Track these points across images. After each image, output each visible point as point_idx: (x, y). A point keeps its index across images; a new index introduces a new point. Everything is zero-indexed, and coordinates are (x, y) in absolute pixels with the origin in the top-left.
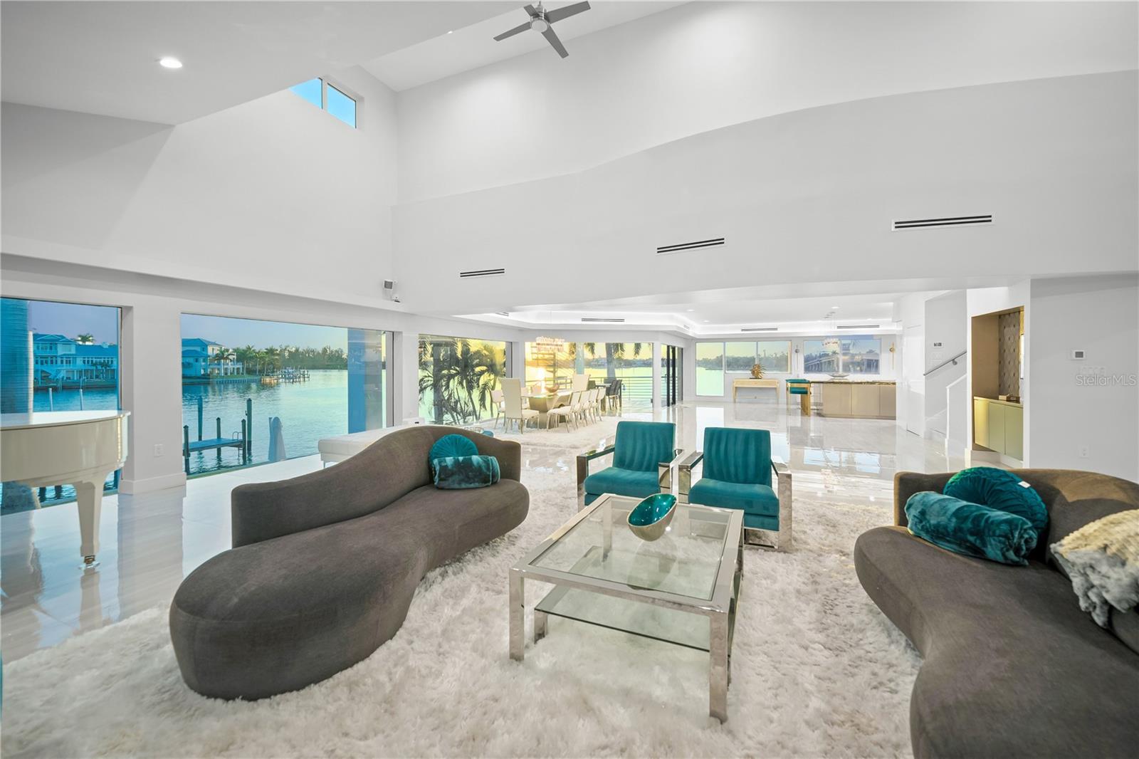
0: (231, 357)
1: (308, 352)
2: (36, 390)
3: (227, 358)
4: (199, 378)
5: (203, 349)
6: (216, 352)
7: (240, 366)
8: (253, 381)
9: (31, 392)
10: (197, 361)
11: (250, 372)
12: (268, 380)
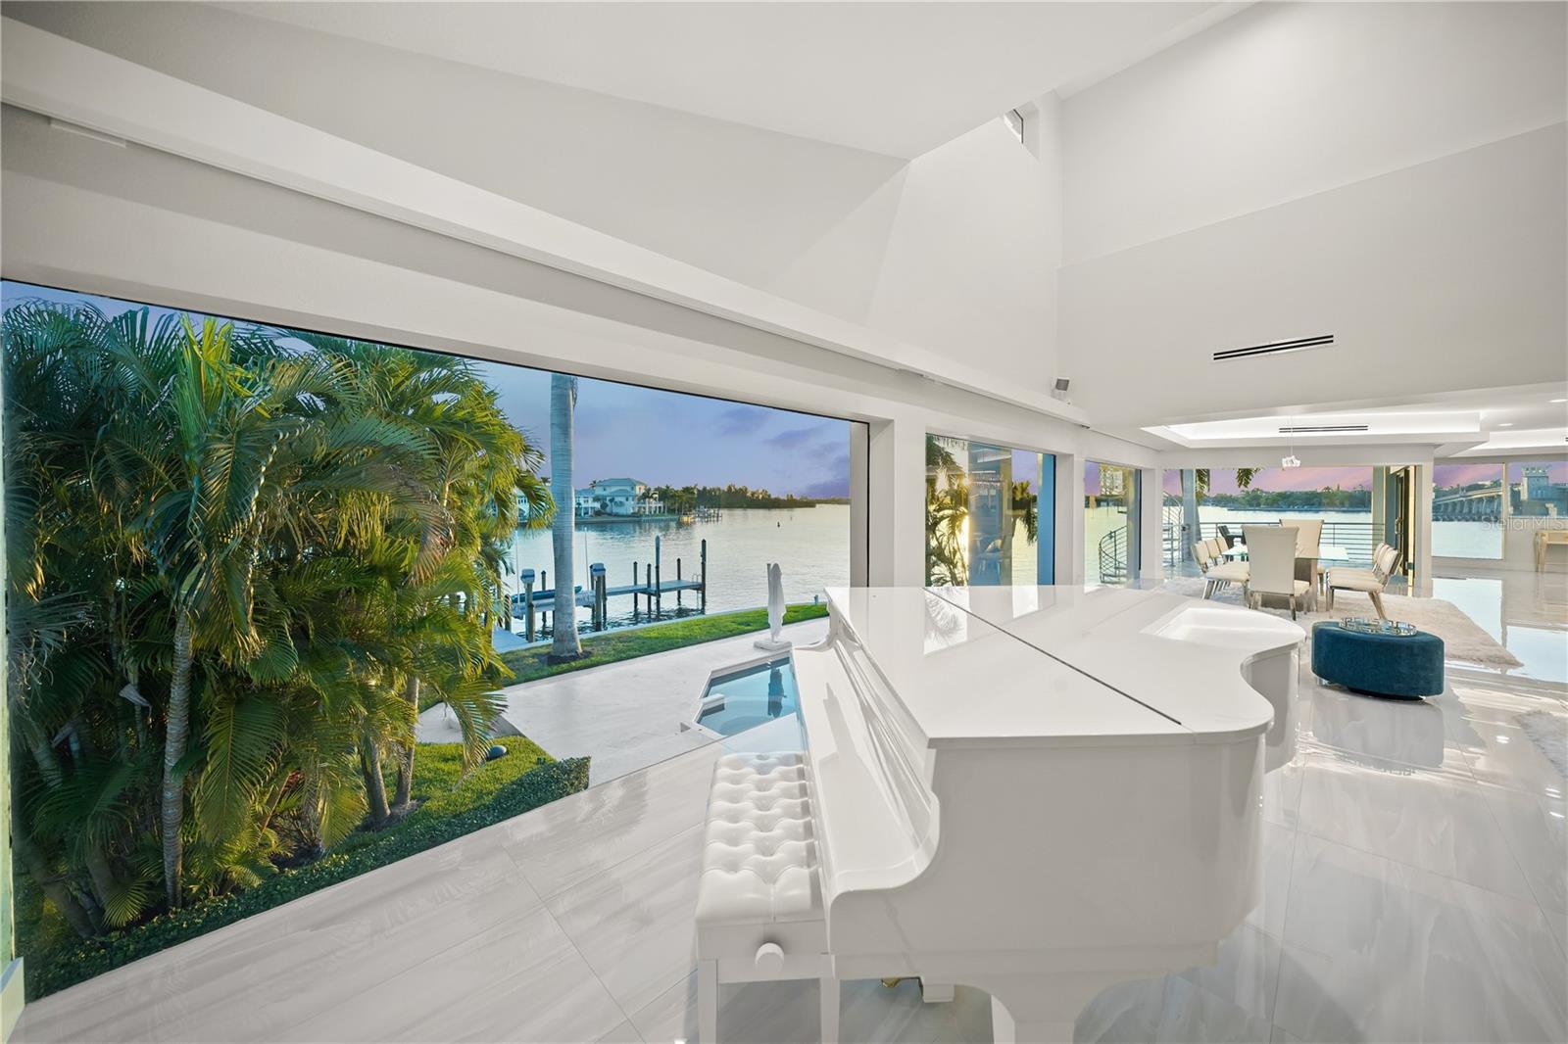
0: (655, 496)
1: (714, 490)
2: (576, 524)
3: (651, 497)
4: (629, 516)
5: (633, 488)
6: (643, 491)
7: (661, 504)
8: (672, 520)
9: (573, 525)
10: (627, 500)
11: (671, 511)
12: (685, 519)
